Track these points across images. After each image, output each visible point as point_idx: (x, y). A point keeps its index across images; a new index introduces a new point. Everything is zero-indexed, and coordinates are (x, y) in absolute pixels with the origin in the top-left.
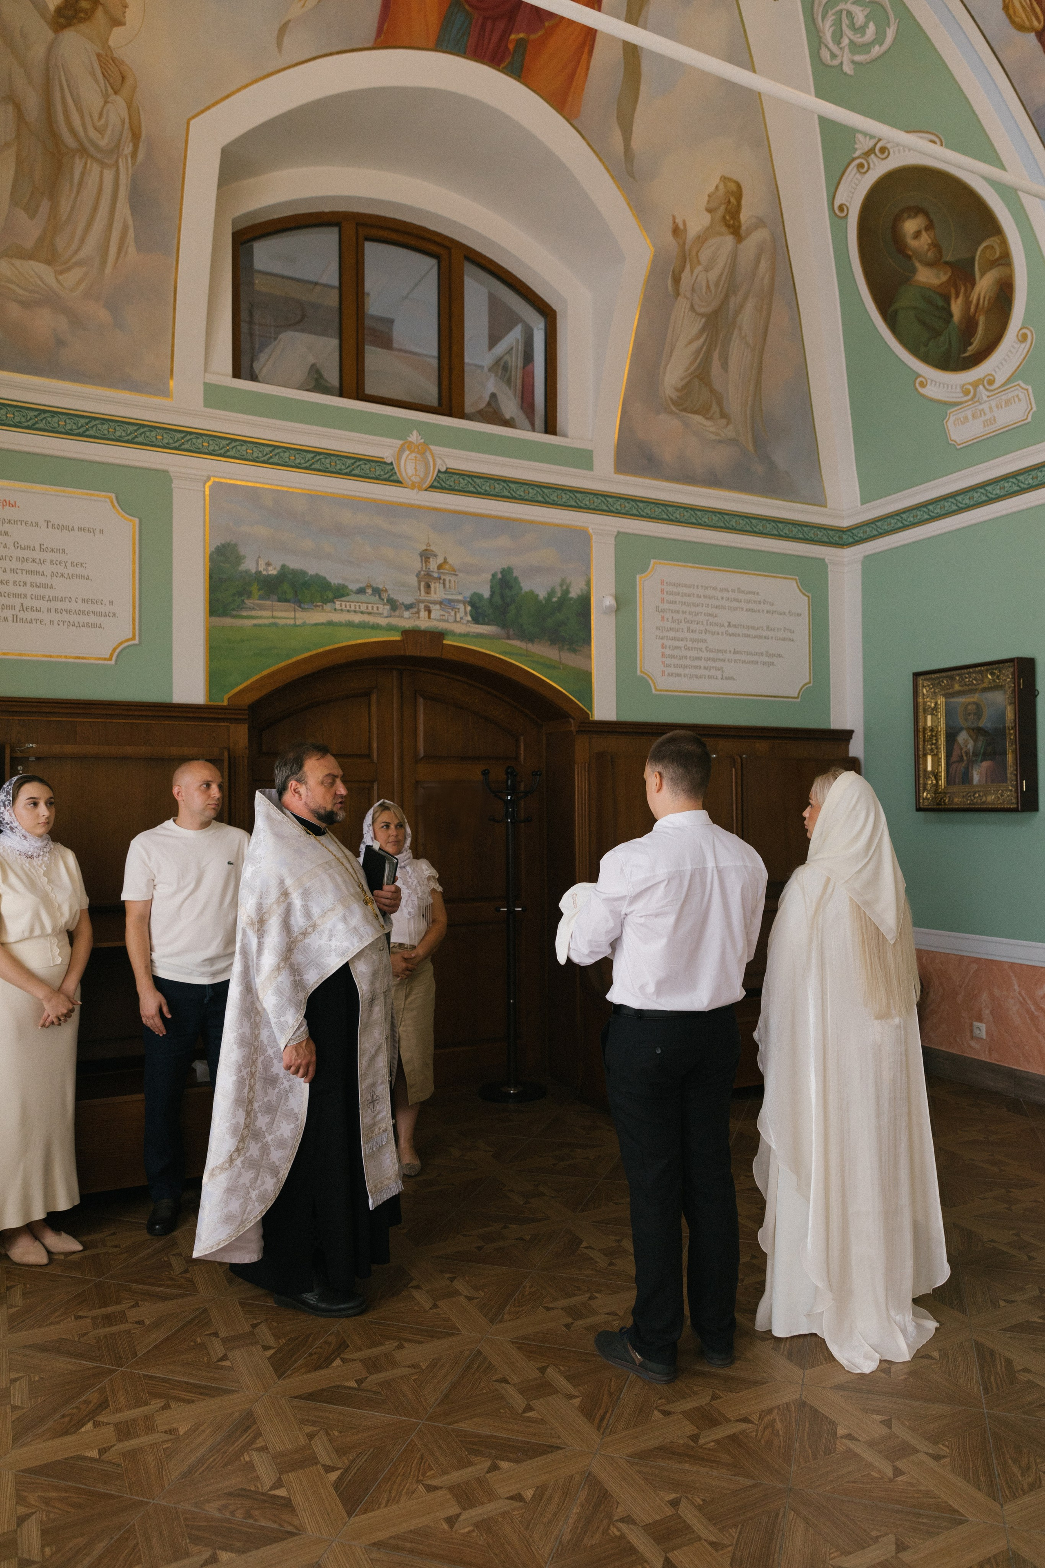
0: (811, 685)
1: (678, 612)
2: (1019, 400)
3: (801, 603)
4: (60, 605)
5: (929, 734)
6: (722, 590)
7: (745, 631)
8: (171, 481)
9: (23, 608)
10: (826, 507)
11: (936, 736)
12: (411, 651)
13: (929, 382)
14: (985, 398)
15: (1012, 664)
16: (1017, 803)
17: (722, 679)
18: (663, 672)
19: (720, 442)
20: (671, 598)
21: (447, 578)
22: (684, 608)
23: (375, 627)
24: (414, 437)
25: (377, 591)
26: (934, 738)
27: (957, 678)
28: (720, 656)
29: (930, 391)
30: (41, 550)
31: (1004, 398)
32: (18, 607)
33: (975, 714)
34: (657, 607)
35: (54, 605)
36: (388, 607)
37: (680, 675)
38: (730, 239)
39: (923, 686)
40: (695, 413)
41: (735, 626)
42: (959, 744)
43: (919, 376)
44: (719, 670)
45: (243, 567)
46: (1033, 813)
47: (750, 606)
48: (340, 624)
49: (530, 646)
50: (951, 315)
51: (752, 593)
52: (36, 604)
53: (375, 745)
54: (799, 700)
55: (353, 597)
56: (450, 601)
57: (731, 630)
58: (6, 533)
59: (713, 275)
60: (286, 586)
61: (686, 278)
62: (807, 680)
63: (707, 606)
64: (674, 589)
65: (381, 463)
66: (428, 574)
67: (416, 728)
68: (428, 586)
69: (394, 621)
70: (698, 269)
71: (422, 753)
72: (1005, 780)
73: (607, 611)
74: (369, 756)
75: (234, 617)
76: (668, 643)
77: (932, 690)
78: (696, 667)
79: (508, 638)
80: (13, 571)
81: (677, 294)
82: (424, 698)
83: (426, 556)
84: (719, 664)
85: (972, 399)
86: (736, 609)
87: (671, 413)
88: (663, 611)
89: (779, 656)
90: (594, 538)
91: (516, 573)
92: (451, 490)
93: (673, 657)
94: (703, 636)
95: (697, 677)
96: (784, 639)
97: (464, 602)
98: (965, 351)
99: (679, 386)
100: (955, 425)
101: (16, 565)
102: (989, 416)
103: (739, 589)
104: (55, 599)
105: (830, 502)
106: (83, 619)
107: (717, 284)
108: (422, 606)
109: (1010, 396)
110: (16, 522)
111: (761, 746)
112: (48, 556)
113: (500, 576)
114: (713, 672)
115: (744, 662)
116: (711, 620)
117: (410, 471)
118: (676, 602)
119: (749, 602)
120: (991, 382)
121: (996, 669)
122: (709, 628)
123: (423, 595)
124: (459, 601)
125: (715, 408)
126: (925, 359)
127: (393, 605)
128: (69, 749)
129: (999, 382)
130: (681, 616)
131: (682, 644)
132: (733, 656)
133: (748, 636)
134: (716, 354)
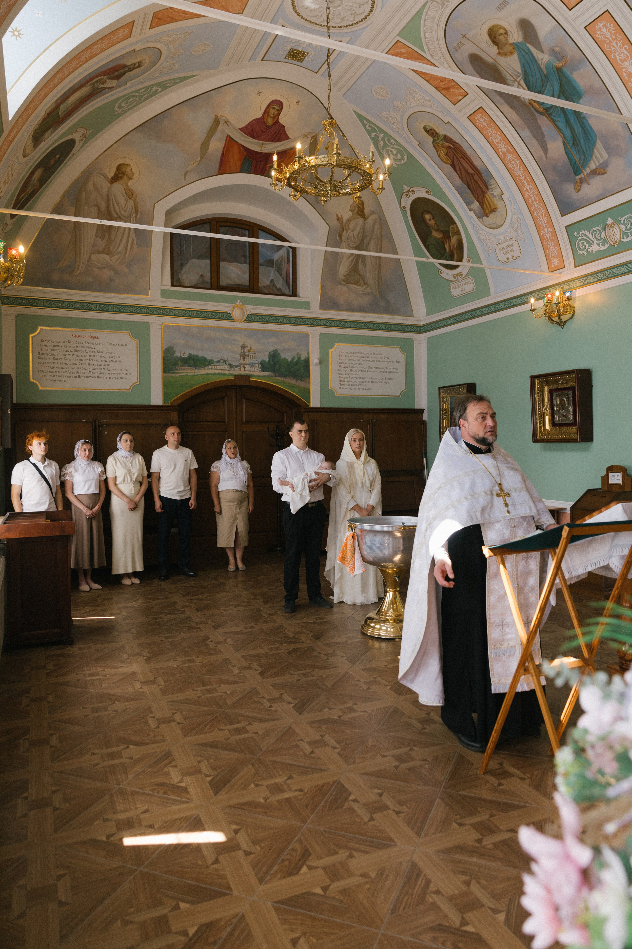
0: (405, 391)
1: (347, 363)
2: (470, 283)
3: (402, 357)
4: (113, 372)
5: (444, 411)
6: (366, 354)
7: (376, 370)
8: (150, 325)
9: (101, 373)
10: (413, 317)
12: (238, 383)
13: (443, 272)
14: (460, 280)
17: (366, 389)
18: (340, 388)
19: (364, 294)
20: (343, 358)
21: (252, 355)
22: (350, 362)
23: (224, 375)
24: (238, 302)
25: (225, 361)
26: (446, 413)
27: (452, 390)
28: (365, 380)
29: (444, 275)
30: (106, 353)
32: (99, 373)
34: (337, 361)
35: (110, 372)
36: (229, 367)
37: (347, 389)
38: (361, 220)
39: (441, 393)
40: (352, 284)
41: (371, 368)
42: (454, 416)
43: (439, 269)
44: (365, 386)
45: (175, 355)
47: (378, 359)
48: (211, 374)
49: (285, 379)
50: (445, 248)
51: (380, 354)
52: (105, 372)
53: (226, 418)
54: (399, 397)
55: (215, 364)
56: (253, 363)
57: (370, 370)
58: (95, 348)
59: (356, 233)
60: (191, 361)
61: (344, 235)
62: (404, 389)
63: (359, 360)
64: (345, 354)
65: (226, 313)
66: (244, 354)
67: (242, 412)
68: (244, 358)
69: (231, 372)
70: (349, 231)
71: (244, 420)
73: (316, 364)
74: (224, 422)
75: (172, 373)
76: (342, 376)
77: (445, 394)
78: (354, 385)
79: (276, 376)
80: (97, 361)
81: (341, 240)
82: (245, 399)
83: (243, 347)
84: (364, 384)
85: (456, 280)
86: (372, 361)
87: (343, 285)
88: (341, 363)
89: (392, 379)
90: (311, 336)
91: (279, 352)
92: (253, 321)
93: (344, 381)
94: (357, 373)
95: (354, 389)
96: (393, 372)
97: (258, 364)
99: (346, 274)
100: (453, 290)
101: (98, 358)
102: (462, 287)
103: (373, 353)
104: (111, 370)
105: (415, 316)
106: (120, 376)
107: (358, 235)
108: (242, 366)
109: (467, 281)
110: (98, 344)
111: (383, 416)
112: (109, 355)
113: (272, 353)
114: (362, 387)
115: (376, 382)
116: (361, 366)
117: (237, 315)
118: (346, 359)
120: (460, 276)
121: (462, 387)
122: (360, 369)
123: (242, 362)
124: (256, 363)
125: (361, 281)
127: (231, 366)
128: (117, 421)
129: (464, 276)
130: (348, 365)
131: (348, 376)
132: (370, 380)
133: (377, 372)
134: (360, 261)
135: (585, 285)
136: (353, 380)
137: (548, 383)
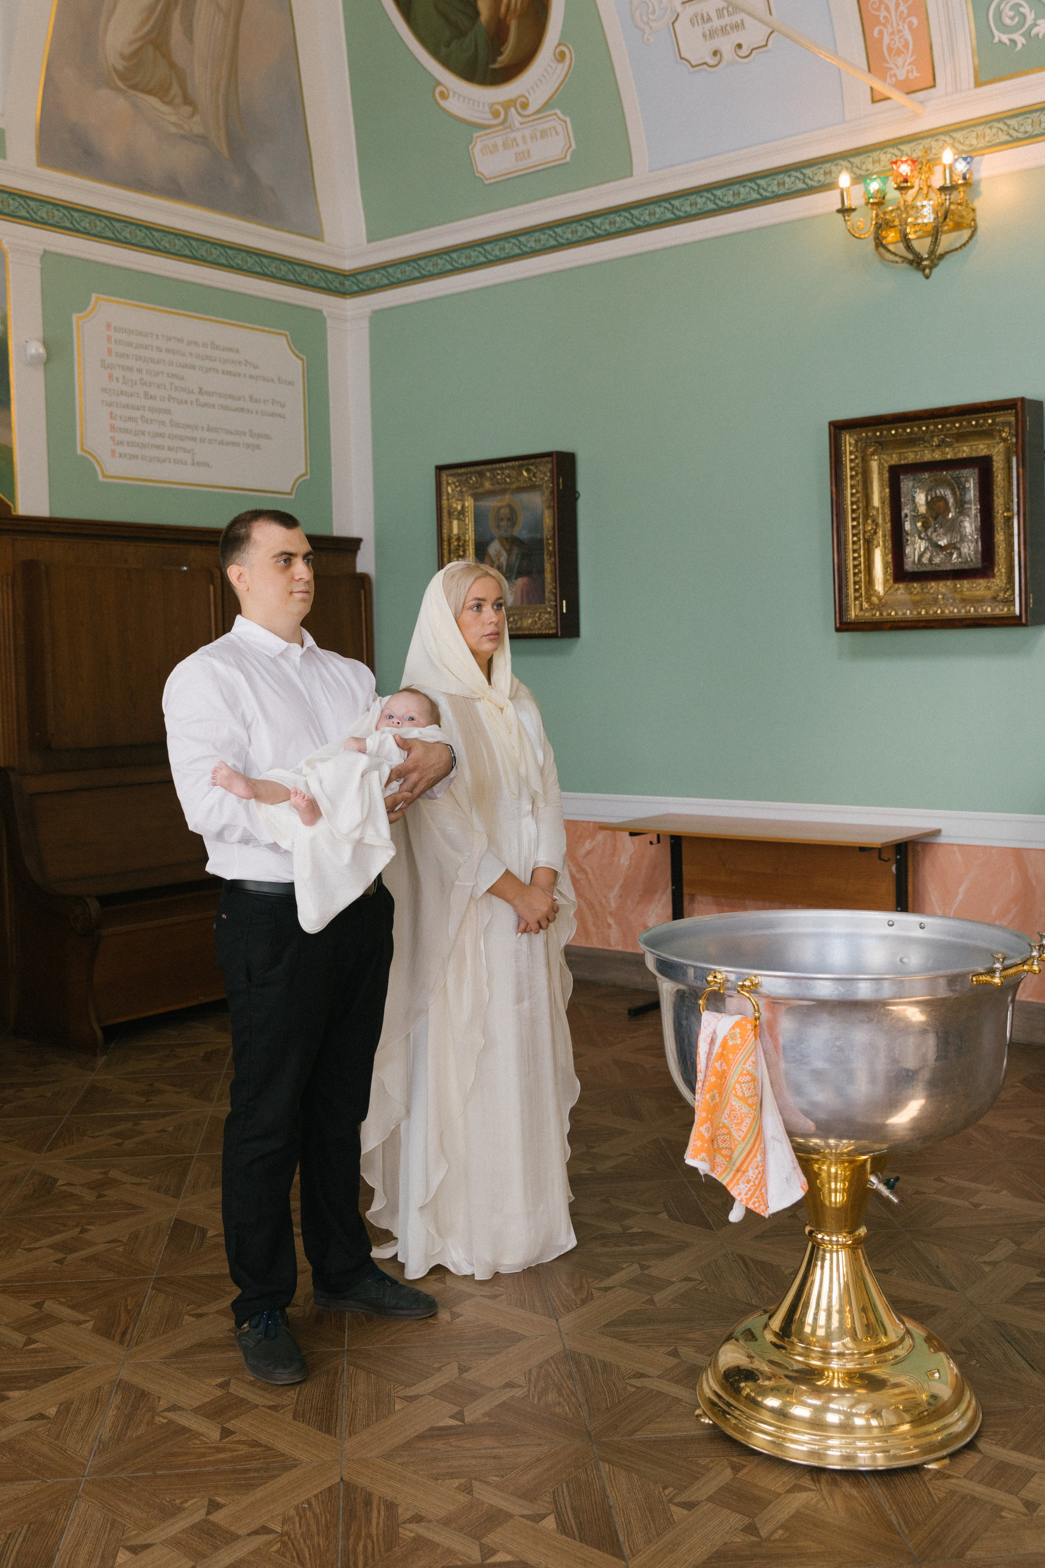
0: (308, 477)
1: (130, 369)
2: (557, 133)
3: (293, 368)
5: (456, 543)
6: (190, 343)
7: (222, 401)
10: (322, 240)
11: (463, 545)
13: (451, 93)
14: (517, 125)
15: (549, 459)
16: (557, 628)
17: (193, 464)
18: (113, 452)
19: (183, 137)
20: (121, 349)
22: (141, 364)
26: (461, 549)
27: (488, 474)
28: (188, 433)
29: (452, 105)
31: (539, 127)
33: (508, 519)
34: (103, 361)
37: (135, 457)
39: (448, 484)
40: (150, 92)
41: (208, 394)
42: (490, 557)
43: (439, 83)
44: (189, 452)
46: (574, 640)
47: (229, 367)
50: (477, 13)
51: (231, 350)
54: (292, 497)
57: (203, 399)
62: (303, 471)
63: (171, 364)
64: (125, 337)
72: (542, 600)
73: (33, 361)
76: (118, 412)
77: (459, 489)
78: (158, 447)
85: (502, 123)
86: (209, 370)
87: (117, 89)
88: (111, 367)
89: (267, 437)
90: (9, 255)
93: (126, 431)
94: (165, 405)
95: (159, 460)
96: (272, 415)
98: (494, 61)
99: (128, 51)
100: (483, 154)
102: (521, 148)
103: (212, 343)
105: (327, 237)
109: (546, 126)
114: (181, 455)
115: (221, 443)
116: (177, 382)
118: (128, 356)
119: (226, 361)
120: (525, 106)
121: (532, 465)
122: (174, 394)
125: (175, 89)
126: (446, 62)
129: (533, 107)
130: (135, 376)
131: (137, 414)
132: (208, 435)
133: (225, 408)
134: (176, 15)
135: (1014, 141)
136: (154, 428)
137: (882, 445)
